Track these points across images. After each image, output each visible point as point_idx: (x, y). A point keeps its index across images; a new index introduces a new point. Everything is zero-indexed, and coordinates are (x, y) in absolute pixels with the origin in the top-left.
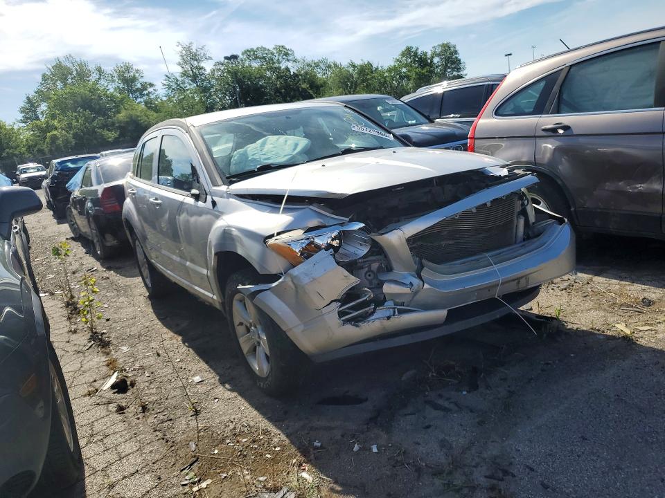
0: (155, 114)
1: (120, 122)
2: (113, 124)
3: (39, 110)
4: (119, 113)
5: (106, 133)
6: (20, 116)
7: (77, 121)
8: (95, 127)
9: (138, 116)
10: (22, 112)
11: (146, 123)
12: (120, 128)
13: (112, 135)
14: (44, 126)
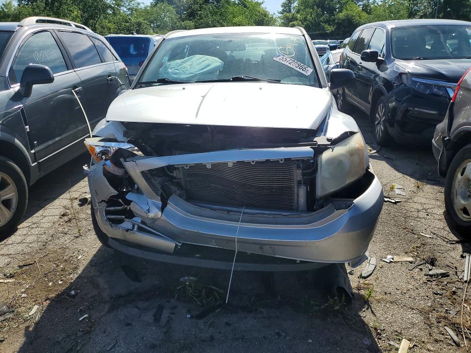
0: (367, 15)
1: (339, 19)
2: (334, 20)
3: (293, 6)
4: (341, 12)
5: (327, 26)
6: (281, 9)
7: (311, 16)
8: (321, 21)
9: (353, 16)
10: (282, 6)
11: (357, 22)
12: (338, 23)
13: (329, 29)
14: (290, 17)
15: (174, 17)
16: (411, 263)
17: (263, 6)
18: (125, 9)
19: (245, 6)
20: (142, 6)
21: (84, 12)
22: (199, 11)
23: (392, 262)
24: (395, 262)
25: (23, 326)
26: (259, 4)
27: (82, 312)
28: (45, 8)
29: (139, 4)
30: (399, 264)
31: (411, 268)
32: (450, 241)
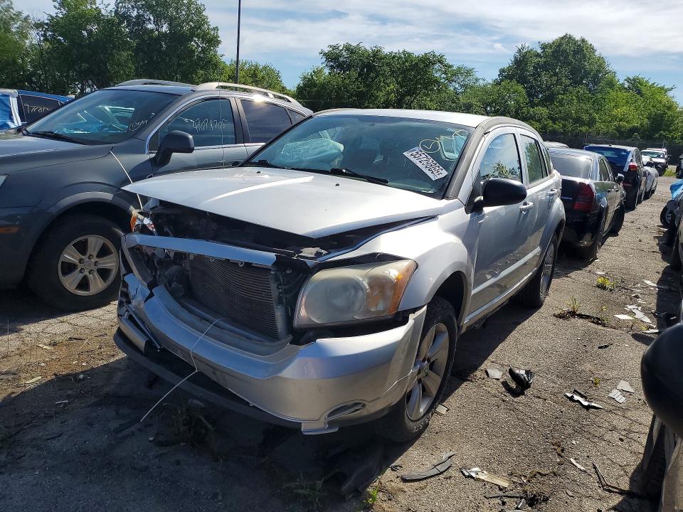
15: (521, 100)
16: (501, 490)
17: (670, 94)
18: (457, 86)
19: (639, 93)
20: (481, 83)
21: (401, 87)
22: (561, 94)
23: (473, 478)
24: (478, 480)
25: (10, 390)
26: (663, 90)
27: (61, 398)
28: (357, 79)
29: (477, 80)
30: (480, 484)
31: (487, 495)
32: (607, 485)
